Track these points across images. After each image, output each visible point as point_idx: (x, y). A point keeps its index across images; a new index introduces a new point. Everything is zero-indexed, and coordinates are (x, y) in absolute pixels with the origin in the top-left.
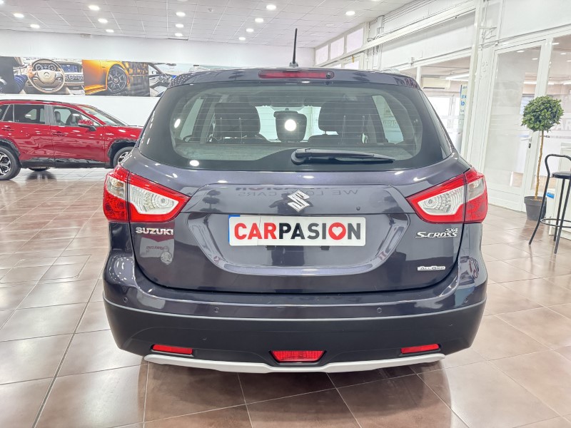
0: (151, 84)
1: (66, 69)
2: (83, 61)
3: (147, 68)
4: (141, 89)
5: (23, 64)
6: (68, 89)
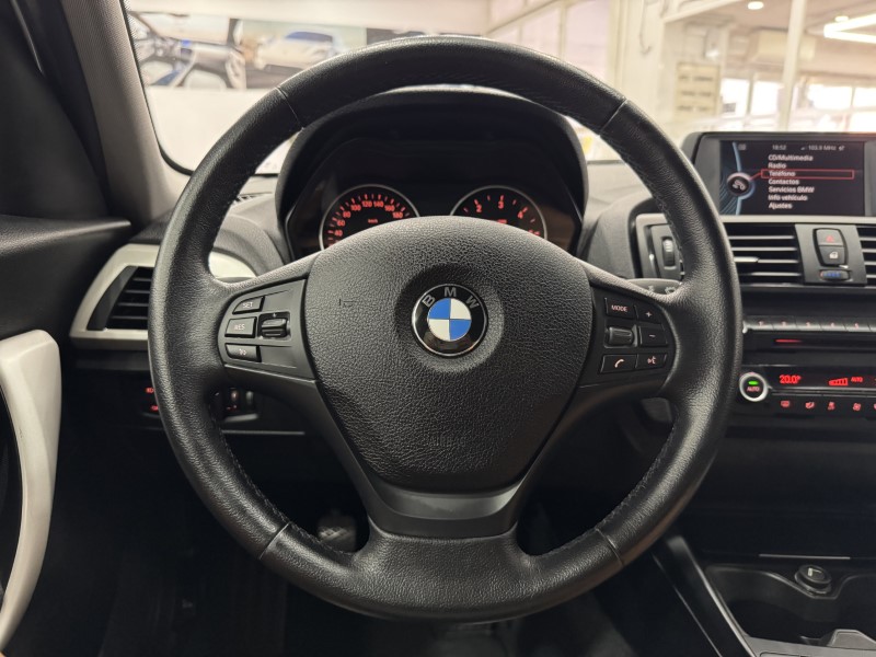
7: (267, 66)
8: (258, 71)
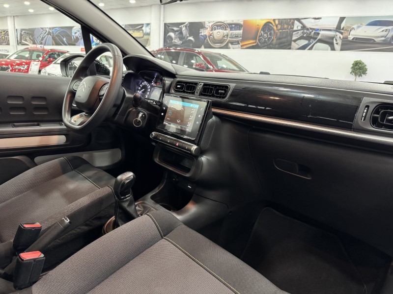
0: (294, 38)
1: (231, 29)
2: (244, 21)
3: (293, 24)
4: (284, 43)
5: (206, 26)
6: (230, 45)
7: (354, 38)
8: (350, 41)
